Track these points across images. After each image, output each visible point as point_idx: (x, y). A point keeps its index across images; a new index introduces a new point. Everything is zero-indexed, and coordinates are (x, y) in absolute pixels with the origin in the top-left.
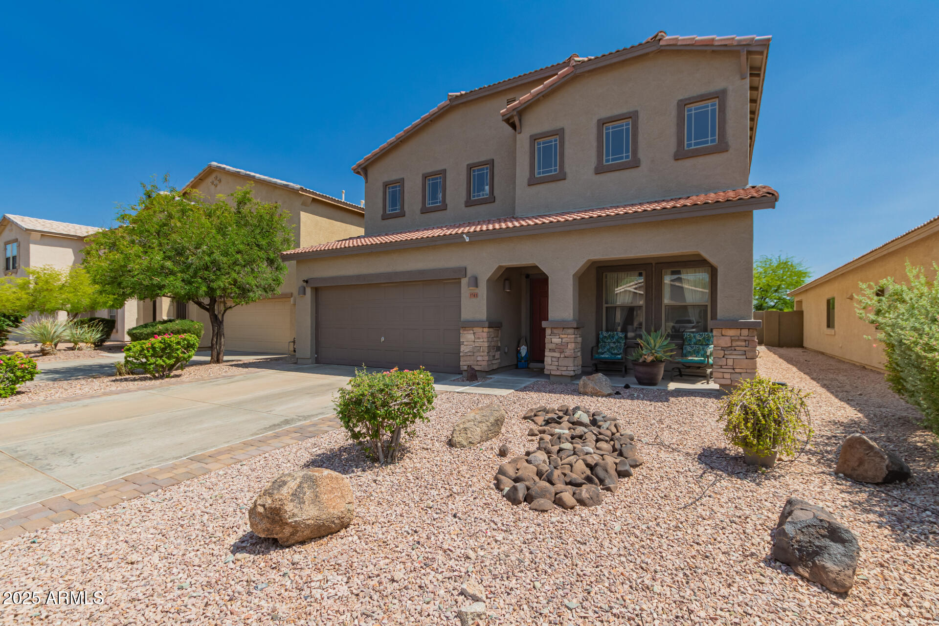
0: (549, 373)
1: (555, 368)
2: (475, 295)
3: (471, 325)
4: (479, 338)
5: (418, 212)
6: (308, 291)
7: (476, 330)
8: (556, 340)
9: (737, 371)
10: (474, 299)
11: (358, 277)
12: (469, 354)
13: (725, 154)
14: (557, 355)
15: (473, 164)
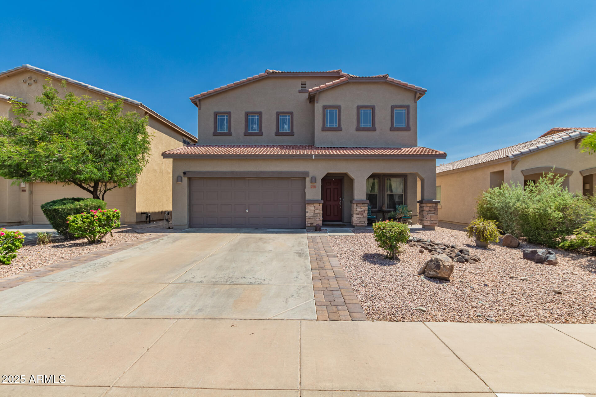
0: (355, 225)
1: (358, 222)
2: (314, 187)
3: (312, 202)
4: (317, 209)
5: (242, 134)
6: (185, 180)
7: (315, 205)
8: (359, 209)
9: (432, 220)
10: (314, 189)
11: (232, 173)
12: (312, 217)
13: (409, 132)
14: (359, 216)
15: (281, 112)
